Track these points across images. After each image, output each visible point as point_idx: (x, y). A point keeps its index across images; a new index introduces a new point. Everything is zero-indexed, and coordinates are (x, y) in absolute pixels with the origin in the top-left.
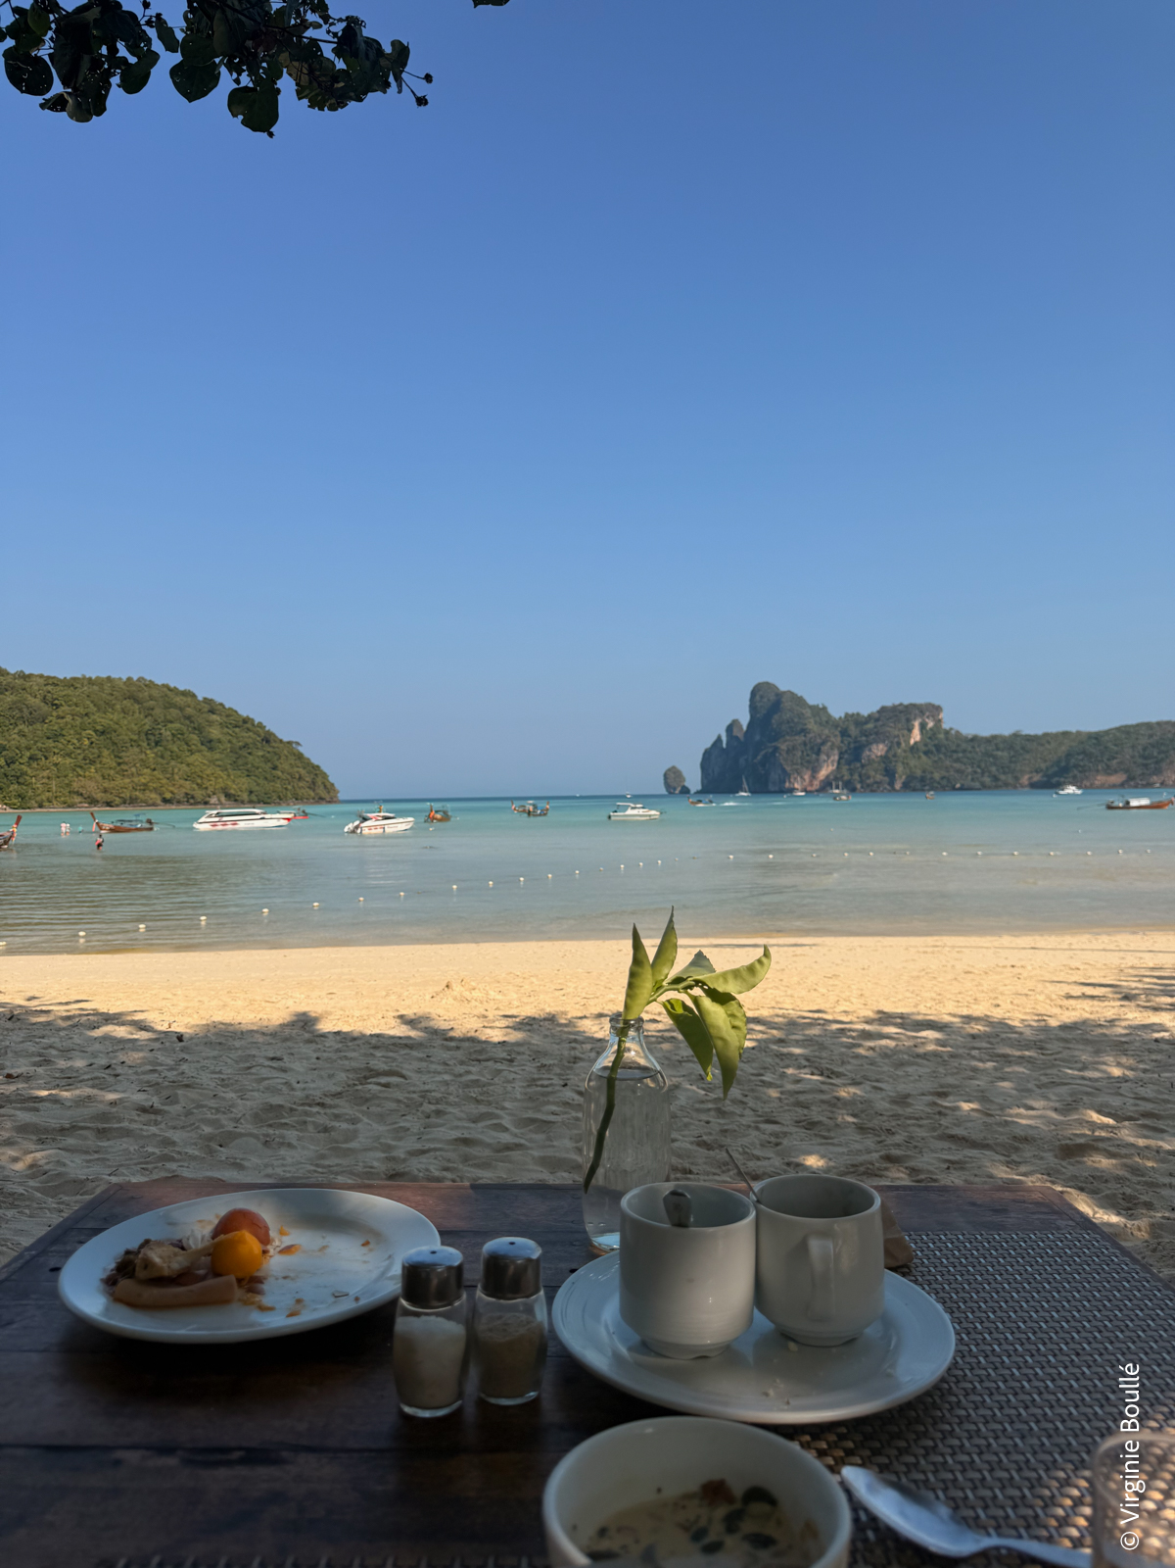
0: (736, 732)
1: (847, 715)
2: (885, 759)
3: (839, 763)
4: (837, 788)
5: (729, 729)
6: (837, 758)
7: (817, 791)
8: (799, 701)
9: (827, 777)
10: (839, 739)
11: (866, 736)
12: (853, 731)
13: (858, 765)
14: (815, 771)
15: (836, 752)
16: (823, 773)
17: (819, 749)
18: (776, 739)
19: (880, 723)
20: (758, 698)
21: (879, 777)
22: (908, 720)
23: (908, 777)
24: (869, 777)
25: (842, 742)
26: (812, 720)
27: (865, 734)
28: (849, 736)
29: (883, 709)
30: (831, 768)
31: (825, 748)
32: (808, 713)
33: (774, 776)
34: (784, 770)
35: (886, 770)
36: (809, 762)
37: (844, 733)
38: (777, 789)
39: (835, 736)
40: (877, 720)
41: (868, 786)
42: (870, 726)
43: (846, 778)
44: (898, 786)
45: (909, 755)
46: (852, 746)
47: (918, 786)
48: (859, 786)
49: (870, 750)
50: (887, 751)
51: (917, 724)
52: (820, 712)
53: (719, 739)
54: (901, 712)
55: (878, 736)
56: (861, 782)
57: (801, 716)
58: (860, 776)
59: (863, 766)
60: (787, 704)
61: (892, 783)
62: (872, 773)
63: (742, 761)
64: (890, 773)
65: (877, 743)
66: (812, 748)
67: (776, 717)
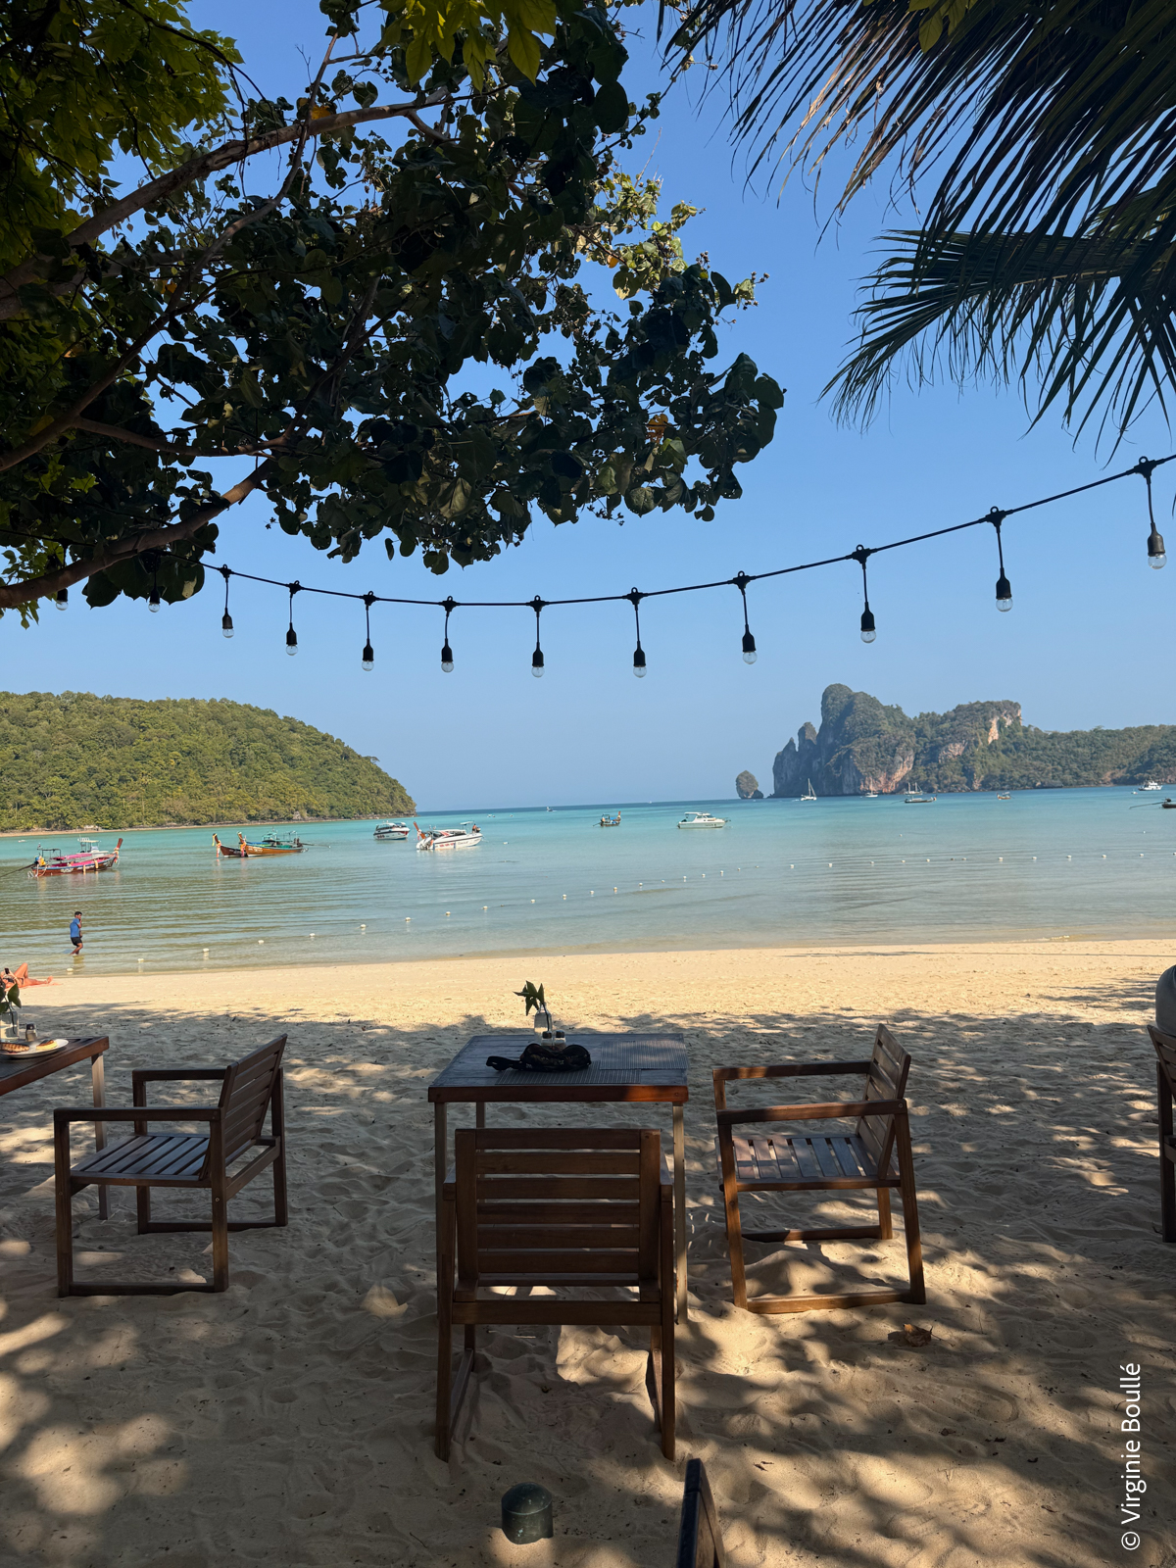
0: (808, 736)
1: (922, 715)
2: (962, 758)
3: (915, 764)
4: (913, 789)
5: (802, 732)
6: (912, 758)
7: (892, 793)
8: (873, 702)
9: (903, 778)
10: (915, 739)
11: (942, 736)
12: (929, 731)
13: (935, 765)
14: (890, 773)
15: (912, 752)
16: (900, 773)
17: (895, 751)
18: (849, 742)
19: (957, 722)
20: (830, 700)
21: (956, 778)
22: (985, 719)
23: (986, 776)
24: (946, 778)
25: (918, 742)
26: (886, 721)
27: (940, 733)
28: (925, 736)
29: (959, 708)
30: (906, 769)
31: (900, 749)
32: (881, 713)
33: (848, 779)
34: (858, 772)
35: (964, 770)
36: (883, 763)
37: (920, 734)
38: (852, 791)
39: (910, 737)
40: (954, 719)
41: (946, 786)
42: (946, 725)
43: (922, 779)
44: (976, 785)
45: (987, 753)
46: (928, 746)
47: (998, 785)
48: (936, 787)
49: (947, 750)
50: (965, 751)
51: (994, 722)
52: (894, 712)
53: (791, 743)
54: (978, 711)
55: (955, 735)
56: (939, 782)
57: (874, 717)
58: (937, 777)
59: (939, 766)
60: (859, 705)
61: (970, 783)
62: (949, 773)
63: (815, 764)
64: (968, 773)
65: (954, 742)
66: (887, 750)
67: (849, 719)
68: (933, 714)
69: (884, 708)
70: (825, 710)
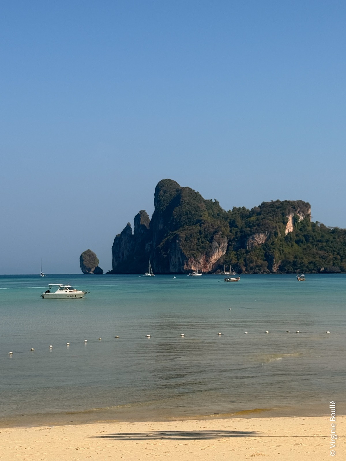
0: (143, 222)
1: (234, 208)
2: (265, 246)
3: (228, 249)
4: (227, 270)
5: (137, 218)
6: (226, 245)
7: (209, 273)
8: (196, 196)
9: (218, 260)
10: (228, 229)
11: (250, 227)
12: (240, 223)
13: (243, 251)
14: (208, 256)
15: (226, 240)
16: (215, 257)
17: (212, 237)
18: (176, 229)
19: (262, 216)
20: (161, 192)
21: (260, 262)
22: (284, 215)
23: (283, 262)
24: (252, 262)
25: (231, 232)
26: (206, 213)
27: (249, 225)
28: (237, 227)
29: (264, 205)
30: (221, 253)
31: (217, 236)
32: (203, 206)
33: (174, 260)
34: (182, 255)
35: (266, 255)
36: (203, 248)
37: (232, 224)
38: (177, 270)
39: (225, 226)
40: (259, 214)
41: (251, 269)
42: (254, 218)
43: (233, 262)
44: (275, 269)
45: (284, 243)
46: (239, 235)
47: (291, 269)
48: (244, 269)
49: (253, 239)
50: (267, 240)
51: (290, 218)
52: (213, 205)
53: (128, 227)
54: (278, 208)
55: (260, 227)
56: (246, 265)
57: (197, 208)
58: (245, 260)
59: (247, 252)
60: (186, 198)
61: (270, 267)
62: (255, 258)
63: (147, 247)
64: (269, 259)
65: (259, 233)
66: (206, 236)
67: (177, 209)
68: (244, 208)
69: (205, 201)
70: (157, 200)
